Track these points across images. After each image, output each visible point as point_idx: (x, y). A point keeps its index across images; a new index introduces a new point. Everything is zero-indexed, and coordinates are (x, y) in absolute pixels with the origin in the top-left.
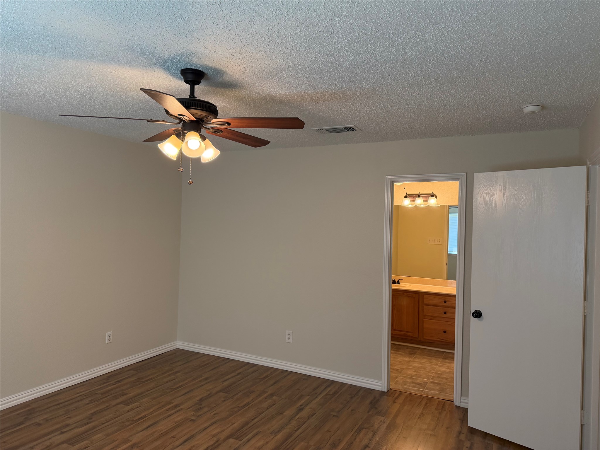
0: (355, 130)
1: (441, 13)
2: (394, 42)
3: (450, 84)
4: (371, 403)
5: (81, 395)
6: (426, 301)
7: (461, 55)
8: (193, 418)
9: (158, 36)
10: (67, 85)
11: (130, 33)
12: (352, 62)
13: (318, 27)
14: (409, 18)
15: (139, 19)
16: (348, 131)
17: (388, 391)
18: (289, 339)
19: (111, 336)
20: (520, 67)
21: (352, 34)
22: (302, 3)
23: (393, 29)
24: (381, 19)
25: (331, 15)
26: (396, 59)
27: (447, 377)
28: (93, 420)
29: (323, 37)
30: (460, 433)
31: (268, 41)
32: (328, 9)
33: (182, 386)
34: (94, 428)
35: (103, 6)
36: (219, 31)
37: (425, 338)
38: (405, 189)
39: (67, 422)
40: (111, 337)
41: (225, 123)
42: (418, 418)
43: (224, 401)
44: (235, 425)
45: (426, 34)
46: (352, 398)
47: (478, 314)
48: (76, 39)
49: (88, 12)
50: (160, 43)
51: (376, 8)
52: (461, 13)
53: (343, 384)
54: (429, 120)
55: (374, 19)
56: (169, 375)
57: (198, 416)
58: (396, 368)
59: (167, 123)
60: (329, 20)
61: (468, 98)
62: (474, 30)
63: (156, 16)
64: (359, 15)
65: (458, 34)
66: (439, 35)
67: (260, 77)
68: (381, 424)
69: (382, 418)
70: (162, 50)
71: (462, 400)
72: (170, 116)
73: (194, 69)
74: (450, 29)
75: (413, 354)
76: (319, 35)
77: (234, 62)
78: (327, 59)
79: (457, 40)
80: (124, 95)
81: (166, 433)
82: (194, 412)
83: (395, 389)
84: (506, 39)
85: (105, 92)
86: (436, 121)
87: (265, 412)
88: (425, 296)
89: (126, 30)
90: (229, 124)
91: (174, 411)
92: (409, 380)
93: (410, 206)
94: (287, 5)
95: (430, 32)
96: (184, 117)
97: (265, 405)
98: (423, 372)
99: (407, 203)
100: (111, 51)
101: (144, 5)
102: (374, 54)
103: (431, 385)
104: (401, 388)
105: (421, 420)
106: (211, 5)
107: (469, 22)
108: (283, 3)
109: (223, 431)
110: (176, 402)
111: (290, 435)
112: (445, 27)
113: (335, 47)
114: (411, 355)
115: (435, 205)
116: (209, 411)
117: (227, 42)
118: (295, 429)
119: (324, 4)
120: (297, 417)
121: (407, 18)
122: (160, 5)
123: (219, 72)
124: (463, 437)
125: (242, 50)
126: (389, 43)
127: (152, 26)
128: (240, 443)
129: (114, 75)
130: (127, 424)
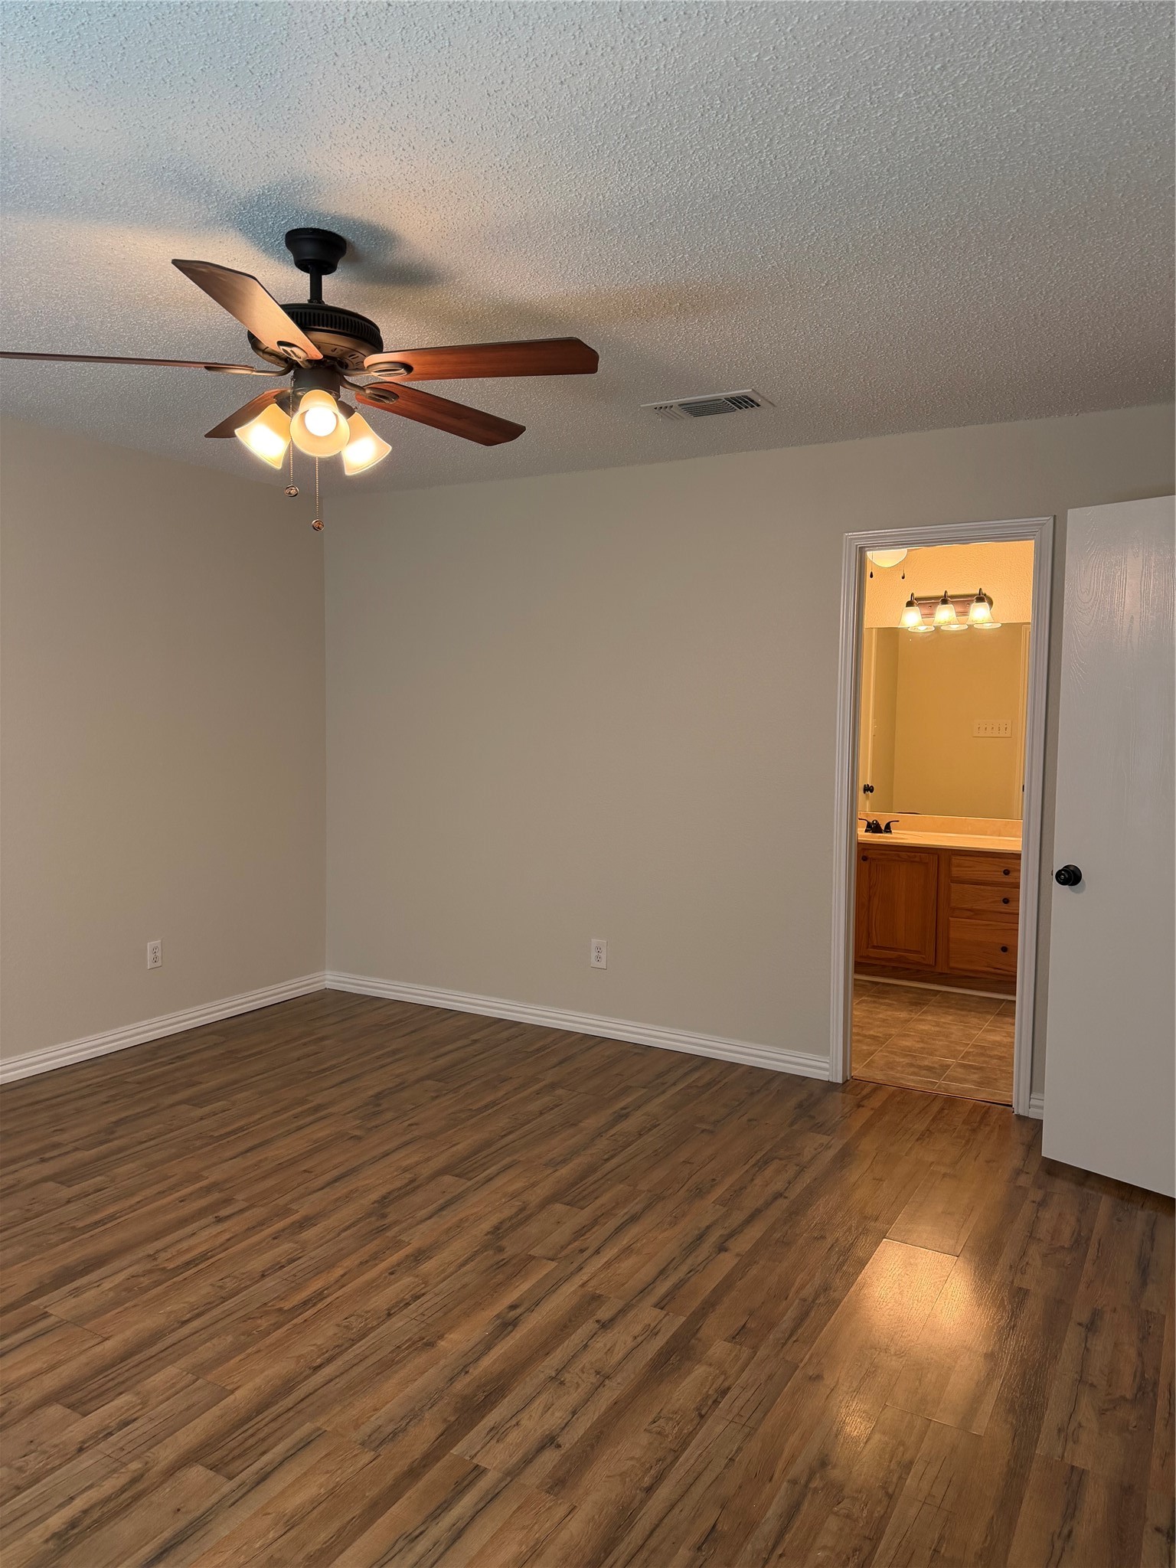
0: (758, 405)
1: (928, 24)
2: (818, 121)
3: (988, 249)
4: (800, 1106)
5: (90, 1085)
6: (956, 872)
7: (1001, 156)
8: (357, 1133)
9: (214, 130)
10: (11, 293)
11: (146, 126)
12: (719, 190)
13: (614, 83)
14: (846, 42)
15: (162, 82)
16: (741, 408)
17: (846, 1081)
18: (598, 959)
19: (160, 952)
20: (1167, 189)
21: (704, 100)
22: (563, 11)
23: (809, 80)
24: (774, 48)
25: (643, 43)
26: (831, 173)
27: (1003, 1055)
28: (116, 1135)
29: (632, 114)
30: (1018, 1172)
31: (492, 135)
32: (632, 26)
33: (334, 1067)
34: (120, 1150)
35: (70, 44)
36: (365, 106)
37: (952, 965)
38: (903, 578)
39: (56, 1139)
40: (159, 954)
41: (398, 365)
42: (917, 1140)
43: (437, 1097)
44: (459, 1147)
45: (899, 93)
46: (752, 1094)
47: (1070, 877)
48: (15, 151)
49: (34, 65)
50: (224, 153)
51: (754, 17)
52: (980, 21)
53: (733, 1066)
54: (947, 368)
55: (755, 51)
56: (305, 1044)
57: (370, 1129)
58: (871, 1033)
59: (254, 373)
60: (641, 60)
61: (1041, 293)
62: (1022, 72)
63: (202, 70)
64: (714, 40)
65: (983, 89)
66: (933, 94)
67: (487, 247)
68: (820, 1150)
69: (824, 1139)
70: (231, 174)
71: (1033, 1102)
72: (261, 353)
73: (318, 229)
74: (958, 72)
75: (920, 1004)
76: (621, 107)
77: (416, 203)
78: (651, 181)
79: (982, 107)
80: (154, 319)
81: (293, 1162)
82: (360, 1121)
83: (863, 1077)
84: (1112, 98)
85: (106, 311)
86: (968, 370)
87: (535, 1122)
88: (955, 860)
89: (135, 115)
90: (408, 368)
91: (312, 1118)
92: (902, 1060)
93: (922, 629)
94: (526, 18)
95: (907, 87)
96: (294, 349)
97: (535, 1106)
98: (941, 1043)
99: (912, 620)
100: (105, 183)
101: (169, 37)
102: (772, 161)
103: (959, 1070)
104: (879, 1077)
105: (923, 1144)
106: (333, 27)
107: (1006, 47)
108: (514, 13)
109: (428, 1160)
110: (318, 1100)
111: (591, 1169)
112: (944, 67)
113: (667, 145)
114: (914, 1007)
115: (987, 626)
116: (396, 1118)
117: (391, 140)
118: (606, 1157)
119: (620, 11)
120: (612, 1132)
121: (842, 43)
122: (208, 35)
123: (383, 238)
124: (1023, 1180)
125: (431, 165)
126: (804, 124)
127: (196, 100)
128: (469, 1183)
129: (123, 256)
130: (198, 1143)
